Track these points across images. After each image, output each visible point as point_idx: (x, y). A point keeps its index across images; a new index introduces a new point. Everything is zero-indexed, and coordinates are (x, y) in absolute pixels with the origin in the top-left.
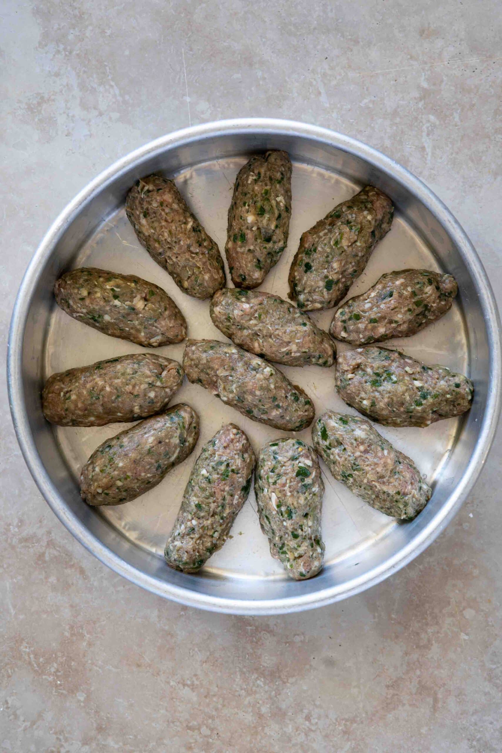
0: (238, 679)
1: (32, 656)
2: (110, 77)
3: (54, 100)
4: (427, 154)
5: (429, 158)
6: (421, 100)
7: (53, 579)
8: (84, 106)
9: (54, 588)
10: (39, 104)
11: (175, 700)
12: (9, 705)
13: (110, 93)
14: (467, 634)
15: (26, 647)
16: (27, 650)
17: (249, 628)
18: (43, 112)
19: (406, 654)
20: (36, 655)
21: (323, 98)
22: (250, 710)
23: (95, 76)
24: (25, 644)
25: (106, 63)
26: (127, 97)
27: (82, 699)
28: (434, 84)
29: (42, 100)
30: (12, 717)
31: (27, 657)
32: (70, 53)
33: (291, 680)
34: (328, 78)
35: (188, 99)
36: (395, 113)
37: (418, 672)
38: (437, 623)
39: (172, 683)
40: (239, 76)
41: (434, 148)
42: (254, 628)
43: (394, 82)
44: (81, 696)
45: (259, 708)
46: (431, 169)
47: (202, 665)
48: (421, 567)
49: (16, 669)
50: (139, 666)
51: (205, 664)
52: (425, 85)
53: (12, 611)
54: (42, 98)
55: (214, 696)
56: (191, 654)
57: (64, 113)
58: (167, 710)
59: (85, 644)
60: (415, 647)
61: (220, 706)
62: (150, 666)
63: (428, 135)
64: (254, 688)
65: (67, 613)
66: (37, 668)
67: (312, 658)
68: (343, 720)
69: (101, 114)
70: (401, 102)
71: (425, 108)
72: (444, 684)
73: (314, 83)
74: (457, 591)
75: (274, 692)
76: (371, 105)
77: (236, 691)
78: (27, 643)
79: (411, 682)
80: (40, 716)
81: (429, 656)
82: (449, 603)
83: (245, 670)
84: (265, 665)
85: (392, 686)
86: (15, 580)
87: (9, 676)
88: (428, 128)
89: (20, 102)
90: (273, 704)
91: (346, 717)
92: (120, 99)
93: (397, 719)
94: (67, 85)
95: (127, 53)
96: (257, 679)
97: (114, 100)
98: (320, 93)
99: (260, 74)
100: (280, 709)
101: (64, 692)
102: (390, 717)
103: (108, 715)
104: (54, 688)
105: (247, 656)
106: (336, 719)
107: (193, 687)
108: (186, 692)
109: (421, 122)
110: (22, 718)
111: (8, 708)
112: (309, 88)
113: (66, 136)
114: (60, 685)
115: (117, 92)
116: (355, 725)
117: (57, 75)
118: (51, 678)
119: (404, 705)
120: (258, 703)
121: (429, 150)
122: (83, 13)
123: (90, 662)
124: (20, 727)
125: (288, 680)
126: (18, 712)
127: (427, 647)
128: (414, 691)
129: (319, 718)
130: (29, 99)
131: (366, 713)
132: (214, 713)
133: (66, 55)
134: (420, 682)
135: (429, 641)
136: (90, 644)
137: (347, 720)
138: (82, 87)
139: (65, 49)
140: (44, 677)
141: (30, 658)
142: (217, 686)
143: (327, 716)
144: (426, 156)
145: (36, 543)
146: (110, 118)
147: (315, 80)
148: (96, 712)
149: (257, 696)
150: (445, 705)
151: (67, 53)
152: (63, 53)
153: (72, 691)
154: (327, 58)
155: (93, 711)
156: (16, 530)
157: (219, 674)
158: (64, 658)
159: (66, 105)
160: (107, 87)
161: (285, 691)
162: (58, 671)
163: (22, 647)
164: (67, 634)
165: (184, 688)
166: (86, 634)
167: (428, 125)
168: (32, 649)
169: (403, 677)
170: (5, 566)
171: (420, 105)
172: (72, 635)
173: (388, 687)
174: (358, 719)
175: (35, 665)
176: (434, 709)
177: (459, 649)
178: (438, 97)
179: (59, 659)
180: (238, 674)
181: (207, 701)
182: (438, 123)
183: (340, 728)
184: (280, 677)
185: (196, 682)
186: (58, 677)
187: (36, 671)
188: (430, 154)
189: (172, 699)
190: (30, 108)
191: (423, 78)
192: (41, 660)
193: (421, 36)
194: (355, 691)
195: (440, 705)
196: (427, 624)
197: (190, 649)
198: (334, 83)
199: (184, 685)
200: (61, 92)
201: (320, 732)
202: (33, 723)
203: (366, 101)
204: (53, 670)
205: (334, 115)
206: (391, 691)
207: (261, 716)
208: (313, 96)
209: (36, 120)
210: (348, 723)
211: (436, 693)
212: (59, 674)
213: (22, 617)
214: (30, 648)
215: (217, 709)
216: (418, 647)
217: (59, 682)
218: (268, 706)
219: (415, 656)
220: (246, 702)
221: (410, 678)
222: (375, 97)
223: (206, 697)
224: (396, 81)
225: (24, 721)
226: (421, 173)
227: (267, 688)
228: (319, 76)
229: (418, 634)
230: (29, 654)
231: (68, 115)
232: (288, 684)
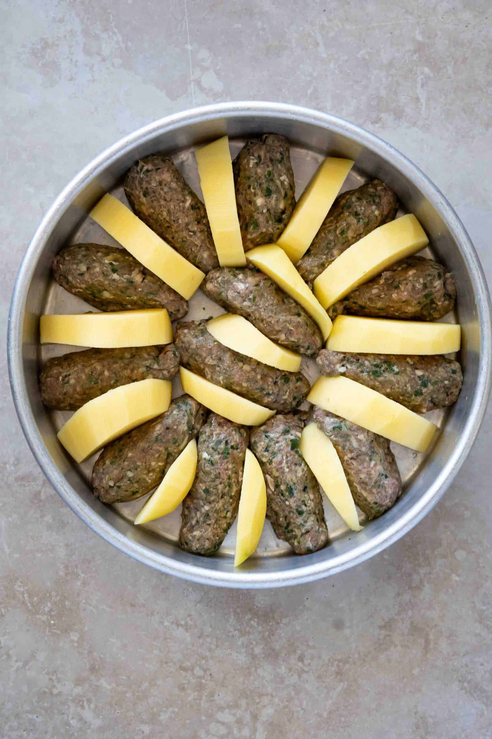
0: (232, 619)
1: (26, 595)
2: (113, 24)
3: (57, 46)
4: (422, 105)
5: (423, 108)
6: (415, 53)
7: (48, 518)
8: (87, 52)
9: (49, 527)
10: (43, 49)
11: (168, 640)
12: (2, 645)
13: (113, 39)
14: (459, 576)
15: (20, 586)
16: (22, 589)
18: (47, 57)
19: (398, 595)
20: (30, 596)
21: (321, 48)
22: (243, 650)
23: (98, 23)
24: (19, 583)
25: (109, 11)
26: (130, 44)
27: (76, 639)
28: (429, 38)
29: (46, 45)
30: (4, 657)
31: (21, 597)
33: (285, 621)
34: (326, 29)
35: (189, 47)
36: (391, 64)
37: (410, 613)
38: (429, 565)
39: (166, 624)
40: (240, 26)
41: (428, 99)
43: (390, 35)
44: (75, 637)
45: (252, 649)
46: (426, 119)
47: (196, 605)
49: (10, 609)
50: (132, 605)
51: (199, 604)
52: (420, 38)
53: (7, 550)
54: (46, 43)
55: (208, 636)
56: (185, 595)
57: (68, 58)
58: (160, 651)
59: (79, 583)
60: (407, 588)
61: (213, 647)
62: (144, 606)
63: (422, 86)
64: (247, 629)
65: (62, 552)
66: (30, 608)
67: (305, 599)
68: (335, 660)
69: (104, 60)
70: (397, 54)
71: (420, 60)
72: (436, 626)
73: (313, 34)
74: (449, 533)
75: (267, 633)
76: (367, 57)
77: (230, 632)
78: (21, 582)
79: (403, 623)
80: (33, 656)
81: (421, 597)
82: (440, 544)
83: (238, 610)
84: (259, 605)
85: (385, 627)
86: (10, 519)
87: (2, 616)
88: (422, 79)
89: (24, 46)
90: (266, 645)
91: (339, 657)
92: (123, 45)
93: (389, 661)
94: (71, 32)
95: (130, 2)
96: (251, 619)
97: (117, 46)
98: (318, 44)
99: (259, 24)
100: (273, 650)
101: (58, 632)
102: (382, 657)
103: (102, 656)
104: (48, 628)
105: (241, 596)
106: (329, 660)
107: (187, 627)
108: (180, 632)
109: (416, 74)
110: (14, 659)
112: (307, 39)
113: (69, 80)
114: (54, 625)
115: (120, 38)
116: (347, 666)
117: (61, 21)
118: (44, 618)
119: (396, 646)
120: (252, 643)
121: (423, 101)
123: (84, 601)
124: (12, 667)
125: (281, 620)
126: (11, 652)
127: (419, 587)
128: (406, 631)
129: (312, 659)
130: (33, 44)
131: (359, 653)
132: (208, 654)
133: (70, 2)
134: (412, 623)
135: (421, 581)
136: (84, 584)
137: (340, 661)
138: (86, 32)
140: (37, 617)
141: (23, 597)
142: (211, 627)
143: (320, 657)
144: (420, 107)
145: (32, 482)
146: (113, 65)
147: (313, 31)
148: (90, 652)
149: (251, 636)
150: (436, 646)
153: (66, 631)
154: (325, 10)
155: (86, 651)
156: (13, 468)
157: (213, 614)
158: (58, 598)
159: (70, 50)
160: (111, 34)
161: (278, 631)
162: (51, 610)
163: (16, 586)
164: (61, 573)
165: (178, 628)
166: (80, 574)
167: (422, 77)
169: (396, 617)
171: (415, 57)
172: (67, 574)
173: (381, 627)
174: (351, 660)
175: (29, 605)
176: (426, 649)
177: (450, 590)
178: (432, 50)
179: (53, 598)
180: (232, 614)
181: (201, 641)
182: (432, 75)
183: (333, 669)
184: (273, 618)
185: (190, 623)
186: (51, 616)
187: (29, 611)
188: (424, 104)
189: (166, 639)
190: (34, 53)
191: (417, 32)
192: (35, 599)
194: (348, 632)
195: (431, 646)
196: (419, 565)
197: (185, 589)
198: (332, 34)
199: (178, 625)
200: (65, 37)
201: (313, 673)
202: (26, 663)
203: (362, 52)
204: (47, 609)
205: (332, 65)
206: (383, 632)
207: (254, 657)
208: (311, 47)
209: (40, 64)
210: (341, 664)
211: (427, 635)
212: (53, 613)
213: (17, 556)
214: (24, 587)
215: (210, 650)
216: (410, 588)
217: (52, 622)
218: (261, 647)
219: (407, 597)
220: (239, 643)
221: (402, 619)
222: (371, 49)
223: (199, 637)
224: (391, 33)
225: (17, 661)
226: (415, 123)
227: (260, 628)
228: (318, 27)
229: (410, 575)
230: (23, 593)
231: (71, 60)
232: (281, 625)
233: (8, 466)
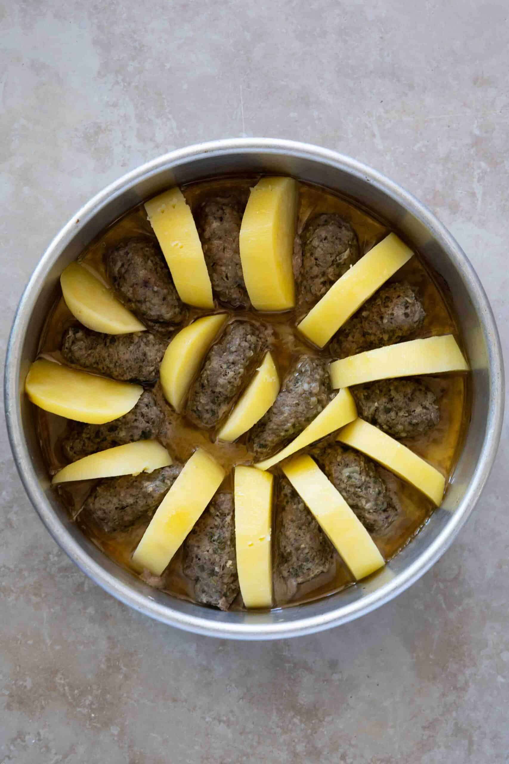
0: (275, 717)
1: (66, 688)
2: (167, 111)
3: (110, 131)
4: (478, 200)
5: (479, 203)
6: (472, 147)
7: (91, 610)
8: (141, 138)
9: (92, 619)
10: (96, 133)
11: (210, 736)
12: (42, 737)
13: (166, 125)
14: (504, 677)
15: (61, 679)
16: (62, 682)
17: (287, 665)
18: (99, 141)
19: (443, 695)
20: (71, 688)
21: (378, 140)
22: (285, 748)
23: (152, 108)
24: (59, 676)
25: (164, 96)
26: (184, 131)
27: (116, 733)
28: (486, 132)
29: (99, 129)
30: (43, 750)
31: (61, 690)
32: (129, 84)
33: (328, 719)
34: (383, 120)
35: (244, 135)
36: (447, 158)
37: (454, 714)
38: (475, 665)
39: (208, 719)
40: (296, 115)
41: (484, 194)
42: (292, 665)
43: (447, 128)
44: (115, 730)
45: (294, 747)
46: (481, 215)
47: (238, 702)
48: (460, 608)
49: (50, 701)
50: (175, 700)
51: (241, 700)
52: (477, 132)
53: (48, 641)
54: (99, 127)
55: (250, 733)
56: (228, 690)
57: (120, 143)
58: (201, 747)
59: (121, 677)
60: (452, 688)
61: (255, 744)
62: (186, 701)
63: (479, 181)
64: (290, 726)
65: (103, 644)
66: (72, 701)
67: (349, 697)
68: (378, 760)
69: (157, 146)
70: (453, 148)
71: (477, 155)
72: (480, 727)
73: (369, 125)
74: (495, 634)
75: (310, 731)
76: (424, 150)
77: (272, 728)
78: (62, 674)
79: (447, 724)
80: (72, 749)
81: (466, 698)
82: (487, 646)
83: (281, 707)
84: (302, 703)
85: (428, 727)
86: (52, 610)
87: (43, 708)
88: (479, 174)
89: (76, 130)
90: (308, 743)
91: (382, 757)
92: (177, 132)
93: (432, 761)
94: (125, 116)
95: (185, 87)
96: (294, 716)
97: (171, 133)
98: (374, 136)
99: (316, 114)
100: (316, 748)
101: (99, 725)
102: (425, 758)
103: (142, 750)
104: (88, 722)
105: (284, 693)
106: (372, 760)
107: (228, 723)
108: (221, 728)
109: (473, 168)
110: (53, 751)
111: (39, 740)
112: (364, 130)
113: (122, 166)
114: (95, 718)
115: (174, 125)
117: (115, 105)
118: (85, 711)
119: (439, 747)
120: (294, 741)
121: (479, 196)
122: (143, 46)
123: (125, 695)
124: (51, 760)
125: (324, 718)
126: (50, 745)
127: (464, 689)
128: (450, 732)
129: (355, 757)
130: (86, 129)
131: (402, 754)
132: (249, 750)
133: (124, 86)
134: (456, 724)
135: (466, 683)
136: (126, 677)
138: (140, 118)
139: (124, 80)
140: (78, 709)
141: (64, 690)
142: (253, 723)
143: (362, 756)
144: (476, 202)
145: (76, 573)
147: (370, 122)
148: (129, 747)
149: (293, 734)
150: (480, 747)
151: (125, 84)
152: (122, 84)
153: (106, 724)
154: (382, 101)
155: (126, 746)
156: (56, 558)
157: (255, 711)
158: (100, 691)
159: (123, 135)
160: (165, 120)
161: (321, 729)
162: (92, 703)
163: (57, 678)
164: (103, 666)
165: (220, 724)
166: (122, 667)
167: (479, 171)
168: (67, 680)
169: (440, 718)
170: (43, 595)
171: (472, 151)
172: (108, 667)
173: (424, 728)
175: (70, 698)
176: (469, 751)
177: (495, 692)
178: (490, 145)
179: (94, 691)
180: (275, 711)
181: (243, 737)
182: (488, 170)
184: (316, 715)
185: (232, 719)
186: (92, 710)
187: (70, 703)
188: (480, 199)
189: (207, 735)
190: (87, 137)
191: (475, 126)
192: (76, 692)
193: (475, 84)
194: (391, 731)
195: (475, 747)
196: (465, 666)
197: (227, 685)
198: (389, 126)
199: (220, 721)
200: (118, 122)
202: (65, 756)
203: (418, 145)
204: (87, 702)
205: (388, 158)
206: (427, 732)
207: (295, 755)
208: (367, 138)
209: (93, 149)
211: (471, 736)
212: (94, 707)
213: (57, 648)
214: (64, 679)
215: (252, 747)
216: (455, 688)
217: (93, 715)
218: (304, 744)
219: (451, 698)
220: (281, 740)
221: (446, 720)
222: (428, 142)
223: (241, 734)
224: (449, 127)
225: (56, 754)
226: (471, 218)
227: (303, 725)
228: (374, 119)
229: (455, 675)
230: (64, 686)
231: (124, 146)
232: (324, 723)
233: (51, 556)
